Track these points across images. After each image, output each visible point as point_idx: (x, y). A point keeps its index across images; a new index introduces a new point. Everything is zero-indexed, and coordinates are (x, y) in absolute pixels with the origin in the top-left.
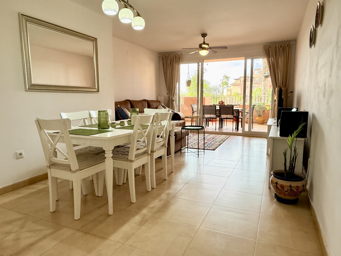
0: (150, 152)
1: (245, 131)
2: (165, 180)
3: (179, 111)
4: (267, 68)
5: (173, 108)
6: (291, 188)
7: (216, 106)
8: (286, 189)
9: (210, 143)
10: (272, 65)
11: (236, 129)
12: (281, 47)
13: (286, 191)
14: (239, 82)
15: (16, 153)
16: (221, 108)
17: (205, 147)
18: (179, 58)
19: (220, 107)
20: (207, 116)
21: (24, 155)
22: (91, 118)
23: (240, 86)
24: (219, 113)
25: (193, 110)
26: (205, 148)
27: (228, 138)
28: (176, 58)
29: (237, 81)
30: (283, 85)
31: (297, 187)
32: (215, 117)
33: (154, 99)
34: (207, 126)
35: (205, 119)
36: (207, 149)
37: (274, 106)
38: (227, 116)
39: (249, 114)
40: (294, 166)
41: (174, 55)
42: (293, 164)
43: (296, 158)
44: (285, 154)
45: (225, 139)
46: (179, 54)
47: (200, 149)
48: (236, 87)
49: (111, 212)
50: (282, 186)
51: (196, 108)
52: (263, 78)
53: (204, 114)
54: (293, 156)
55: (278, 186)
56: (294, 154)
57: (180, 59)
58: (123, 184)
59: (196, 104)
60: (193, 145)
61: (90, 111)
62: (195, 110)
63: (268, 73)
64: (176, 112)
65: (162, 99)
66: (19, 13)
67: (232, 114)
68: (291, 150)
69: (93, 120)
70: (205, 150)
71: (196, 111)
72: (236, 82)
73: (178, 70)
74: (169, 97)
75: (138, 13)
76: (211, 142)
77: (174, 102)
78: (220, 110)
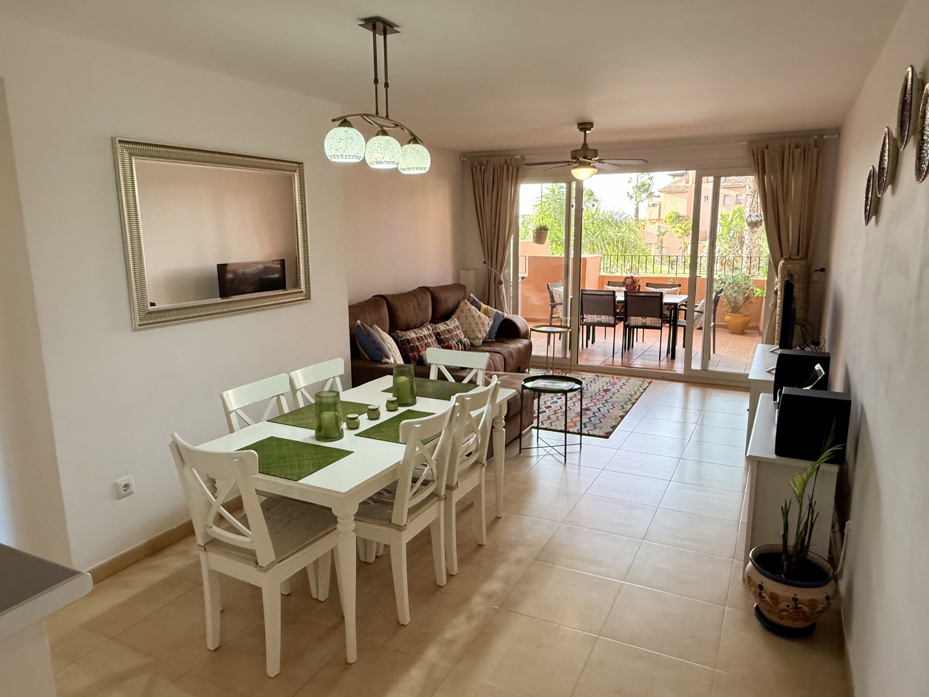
0: (443, 492)
1: (692, 368)
2: (481, 546)
3: (516, 312)
4: (756, 196)
5: (499, 305)
6: (796, 605)
7: (617, 294)
8: (783, 605)
9: (595, 409)
10: (771, 194)
11: (668, 352)
12: (797, 147)
13: (783, 610)
14: (683, 183)
15: (116, 483)
16: (628, 298)
17: (583, 427)
18: (518, 169)
19: (626, 296)
20: (589, 318)
21: (134, 487)
22: (294, 390)
23: (686, 195)
24: (622, 311)
25: (553, 300)
26: (585, 431)
27: (645, 389)
28: (508, 168)
29: (678, 181)
30: (798, 254)
31: (813, 603)
32: (613, 322)
33: (449, 281)
34: (590, 341)
35: (585, 327)
36: (589, 435)
37: (772, 305)
38: (644, 321)
39: (704, 315)
40: (806, 544)
41: (503, 162)
42: (804, 540)
43: (812, 525)
44: (786, 513)
45: (639, 393)
46: (516, 157)
47: (569, 432)
48: (675, 198)
49: (352, 655)
50: (774, 597)
51: (562, 294)
52: (750, 188)
53: (582, 314)
54: (805, 520)
55: (763, 594)
56: (808, 516)
57: (520, 171)
58: (377, 557)
59: (562, 283)
60: (553, 418)
61: (292, 374)
62: (557, 300)
63: (759, 214)
64: (508, 315)
65: (470, 279)
66: (112, 138)
67: (659, 314)
68: (801, 506)
69: (299, 394)
70: (583, 436)
71: (561, 304)
72: (675, 182)
73: (514, 201)
74: (489, 273)
75: (412, 134)
76: (598, 406)
77: (503, 285)
78: (625, 303)
